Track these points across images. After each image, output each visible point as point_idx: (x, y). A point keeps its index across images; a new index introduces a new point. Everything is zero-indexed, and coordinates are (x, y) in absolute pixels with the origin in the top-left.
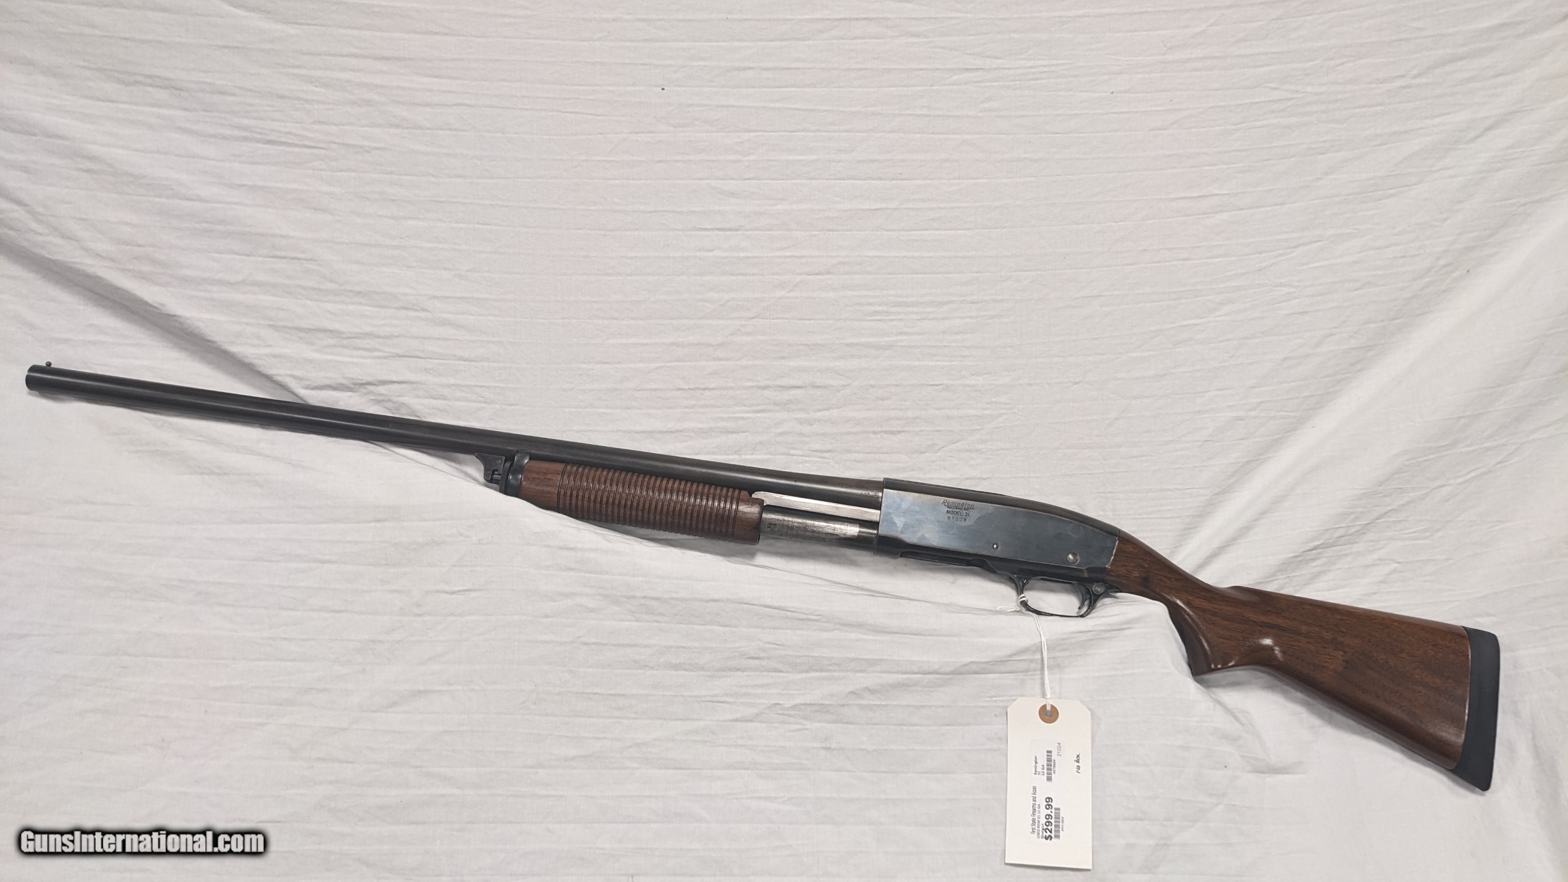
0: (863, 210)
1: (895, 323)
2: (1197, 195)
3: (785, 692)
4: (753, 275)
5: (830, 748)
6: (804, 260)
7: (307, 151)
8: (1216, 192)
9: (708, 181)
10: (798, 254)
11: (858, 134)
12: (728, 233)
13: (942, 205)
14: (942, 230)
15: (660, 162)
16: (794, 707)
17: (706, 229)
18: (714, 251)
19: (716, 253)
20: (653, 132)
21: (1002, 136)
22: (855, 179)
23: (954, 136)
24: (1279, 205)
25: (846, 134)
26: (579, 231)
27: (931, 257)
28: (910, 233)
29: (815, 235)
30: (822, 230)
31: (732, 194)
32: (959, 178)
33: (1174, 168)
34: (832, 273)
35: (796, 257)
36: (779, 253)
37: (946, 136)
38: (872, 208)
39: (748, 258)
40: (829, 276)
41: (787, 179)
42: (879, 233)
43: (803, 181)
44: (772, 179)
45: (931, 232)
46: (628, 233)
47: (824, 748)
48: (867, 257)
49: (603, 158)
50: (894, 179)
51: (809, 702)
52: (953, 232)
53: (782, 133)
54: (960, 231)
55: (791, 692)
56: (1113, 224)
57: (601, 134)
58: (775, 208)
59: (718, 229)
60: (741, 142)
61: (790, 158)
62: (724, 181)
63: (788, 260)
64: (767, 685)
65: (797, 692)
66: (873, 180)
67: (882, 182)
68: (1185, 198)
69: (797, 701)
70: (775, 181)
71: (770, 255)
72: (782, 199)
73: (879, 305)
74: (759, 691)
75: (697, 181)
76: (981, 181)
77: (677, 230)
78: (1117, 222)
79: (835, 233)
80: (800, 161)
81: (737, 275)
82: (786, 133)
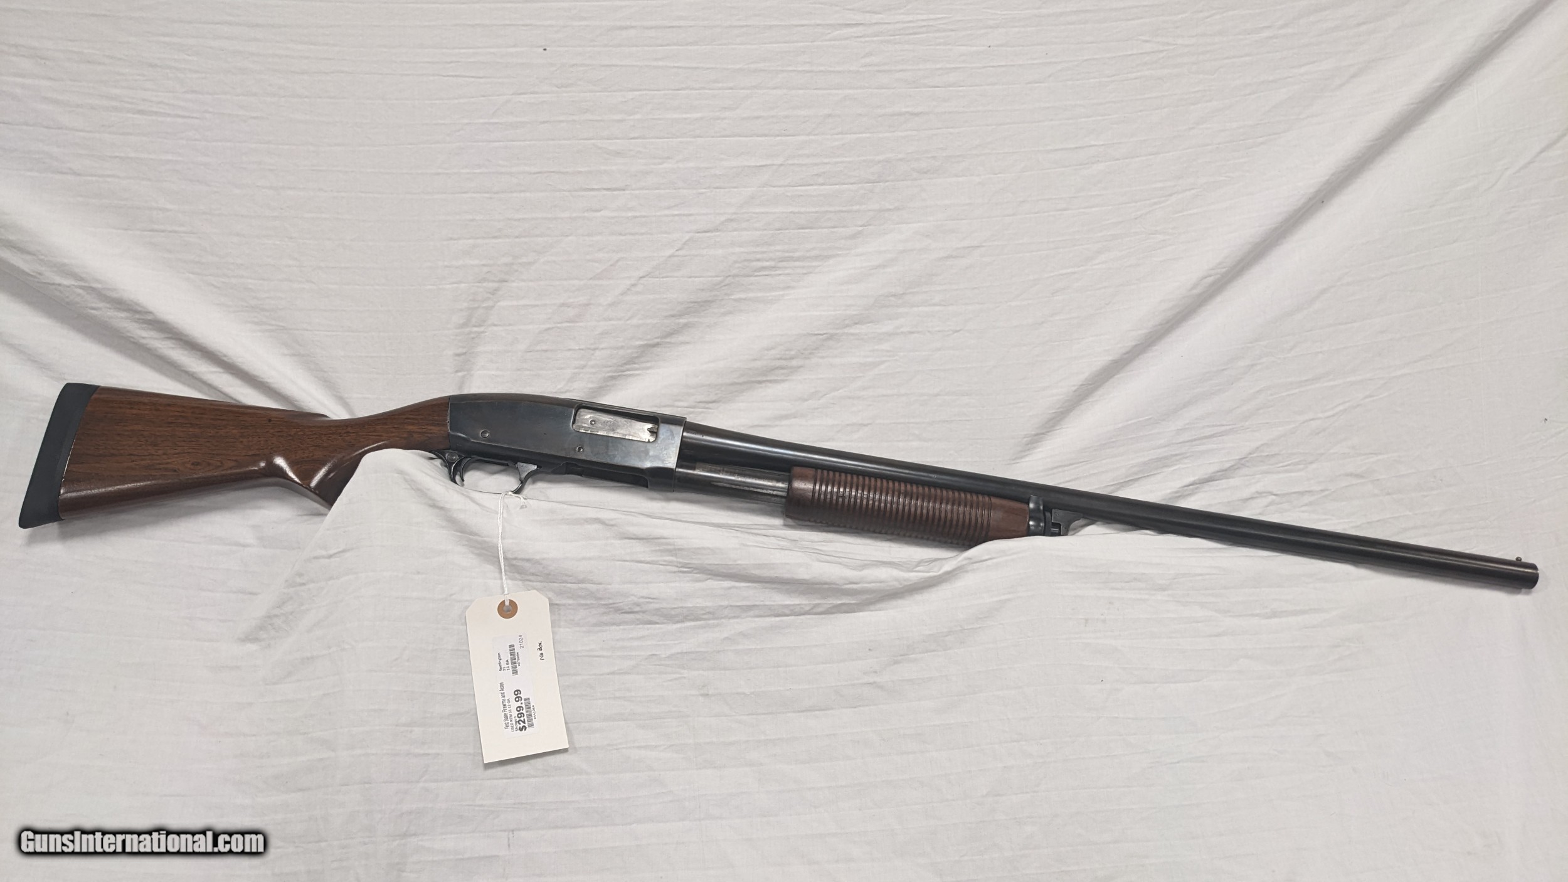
0: (749, 167)
1: (782, 277)
2: (1073, 146)
3: (661, 643)
4: (642, 234)
5: (708, 695)
6: (692, 218)
7: (180, 120)
8: (1093, 143)
9: (593, 141)
10: (686, 212)
11: (742, 91)
12: (615, 193)
13: (826, 161)
14: (827, 185)
15: (544, 122)
16: (670, 657)
17: (593, 190)
18: (602, 212)
19: (602, 213)
20: (536, 93)
21: (884, 90)
22: (740, 136)
23: (837, 91)
24: (1153, 154)
25: (730, 91)
26: (464, 195)
27: (816, 212)
28: (796, 188)
29: (702, 193)
30: (709, 188)
31: (618, 154)
32: (841, 133)
33: (1052, 120)
34: (720, 231)
35: (684, 215)
36: (667, 212)
37: (829, 91)
38: (758, 164)
39: (636, 217)
40: (717, 233)
41: (672, 138)
42: (765, 189)
43: (688, 139)
44: (658, 138)
45: (815, 187)
46: (515, 195)
47: (702, 695)
48: (754, 213)
49: (486, 121)
50: (778, 136)
51: (685, 651)
52: (837, 186)
53: (666, 92)
54: (844, 186)
55: (668, 643)
56: (992, 176)
57: (484, 96)
58: (661, 166)
59: (605, 189)
60: (625, 101)
61: (676, 116)
62: (609, 141)
63: (677, 218)
64: (643, 637)
65: (672, 642)
66: (758, 136)
67: (766, 138)
68: (1062, 149)
69: (673, 651)
70: (661, 140)
71: (658, 214)
72: (668, 158)
73: (767, 261)
74: (636, 643)
75: (582, 141)
76: (864, 135)
77: (564, 191)
78: (996, 174)
79: (722, 190)
80: (686, 119)
81: (625, 235)
82: (671, 92)
